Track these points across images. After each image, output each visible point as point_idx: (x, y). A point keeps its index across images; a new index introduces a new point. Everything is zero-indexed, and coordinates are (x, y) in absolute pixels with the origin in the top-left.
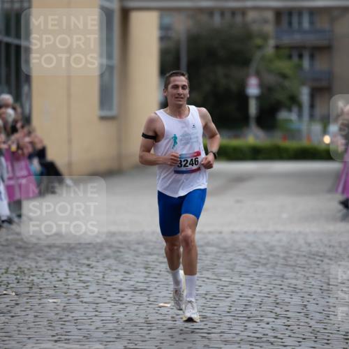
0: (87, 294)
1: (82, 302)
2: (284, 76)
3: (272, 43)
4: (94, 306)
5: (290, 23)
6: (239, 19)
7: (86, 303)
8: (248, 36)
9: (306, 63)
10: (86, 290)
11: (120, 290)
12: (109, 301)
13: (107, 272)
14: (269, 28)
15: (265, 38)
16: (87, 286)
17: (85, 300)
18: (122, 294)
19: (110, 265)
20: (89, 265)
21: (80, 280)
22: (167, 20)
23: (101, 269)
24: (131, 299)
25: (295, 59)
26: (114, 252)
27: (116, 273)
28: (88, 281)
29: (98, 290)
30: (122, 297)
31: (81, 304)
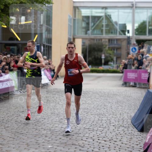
1: (59, 104)
2: (110, 54)
3: (107, 47)
5: (112, 42)
6: (100, 41)
8: (102, 45)
9: (115, 51)
14: (107, 43)
15: (106, 46)
22: (84, 41)
25: (113, 50)
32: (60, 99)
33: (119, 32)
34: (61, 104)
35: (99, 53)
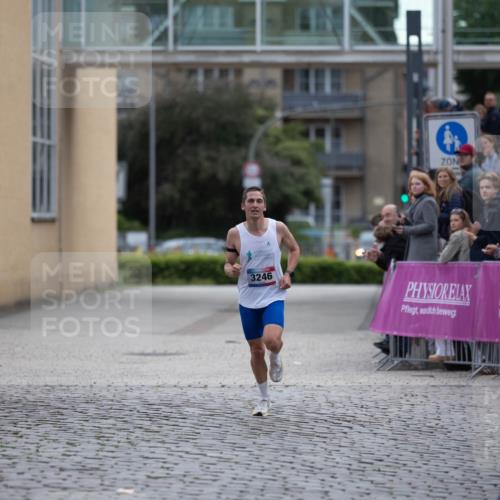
0: (14, 476)
1: (6, 486)
2: (297, 162)
3: (279, 114)
4: (24, 492)
5: (306, 87)
6: (231, 77)
7: (12, 487)
8: (244, 104)
9: (328, 143)
10: (12, 470)
11: (62, 470)
12: (45, 486)
13: (42, 443)
14: (276, 93)
15: (271, 108)
16: (14, 463)
17: (10, 483)
18: (64, 475)
19: (46, 433)
20: (16, 433)
21: (4, 455)
23: (34, 438)
24: (76, 482)
25: (313, 137)
26: (53, 414)
27: (55, 445)
28: (15, 457)
29: (30, 469)
30: (64, 480)
31: (4, 489)
32: (9, 452)
33: (354, 22)
34: (18, 483)
35: (225, 155)
